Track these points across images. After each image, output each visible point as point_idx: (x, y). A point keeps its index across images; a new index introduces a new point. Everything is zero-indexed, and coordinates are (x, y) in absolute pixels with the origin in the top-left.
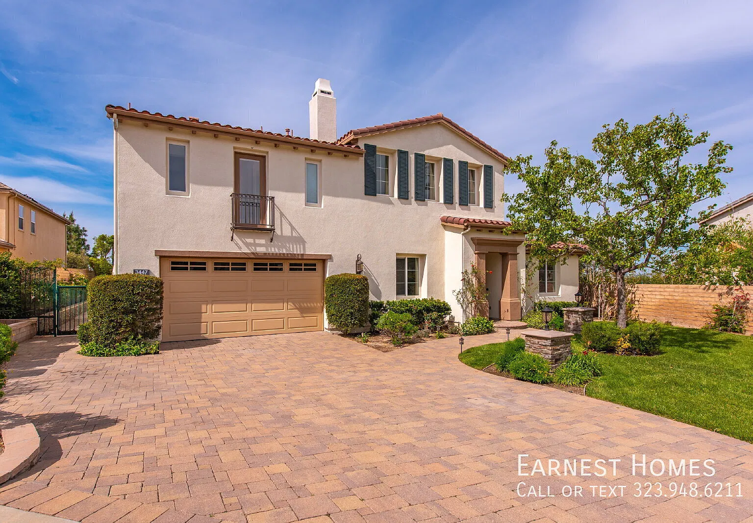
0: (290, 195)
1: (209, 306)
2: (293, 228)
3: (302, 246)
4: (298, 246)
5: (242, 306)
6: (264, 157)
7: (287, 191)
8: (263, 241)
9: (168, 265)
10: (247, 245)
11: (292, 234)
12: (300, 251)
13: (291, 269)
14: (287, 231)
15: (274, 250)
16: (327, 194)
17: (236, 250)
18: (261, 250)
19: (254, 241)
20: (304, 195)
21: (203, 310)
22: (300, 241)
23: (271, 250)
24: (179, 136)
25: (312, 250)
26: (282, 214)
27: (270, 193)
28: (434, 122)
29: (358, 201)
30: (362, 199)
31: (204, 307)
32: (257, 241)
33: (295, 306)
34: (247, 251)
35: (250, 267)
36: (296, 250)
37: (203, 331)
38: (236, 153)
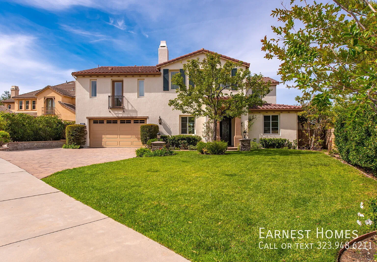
0: (131, 94)
1: (105, 136)
2: (132, 106)
3: (136, 113)
4: (134, 113)
5: (116, 136)
6: (123, 81)
7: (130, 92)
8: (121, 112)
9: (92, 122)
10: (115, 114)
11: (132, 109)
12: (135, 116)
13: (134, 123)
14: (130, 108)
15: (125, 115)
16: (147, 92)
17: (112, 116)
18: (120, 115)
19: (118, 112)
20: (137, 93)
21: (103, 137)
22: (136, 111)
23: (124, 115)
24: (93, 78)
25: (140, 115)
26: (128, 102)
27: (124, 94)
28: (198, 53)
29: (160, 94)
30: (162, 92)
31: (103, 136)
32: (119, 112)
33: (136, 137)
34: (116, 116)
35: (119, 122)
36: (134, 115)
37: (103, 144)
38: (113, 81)
